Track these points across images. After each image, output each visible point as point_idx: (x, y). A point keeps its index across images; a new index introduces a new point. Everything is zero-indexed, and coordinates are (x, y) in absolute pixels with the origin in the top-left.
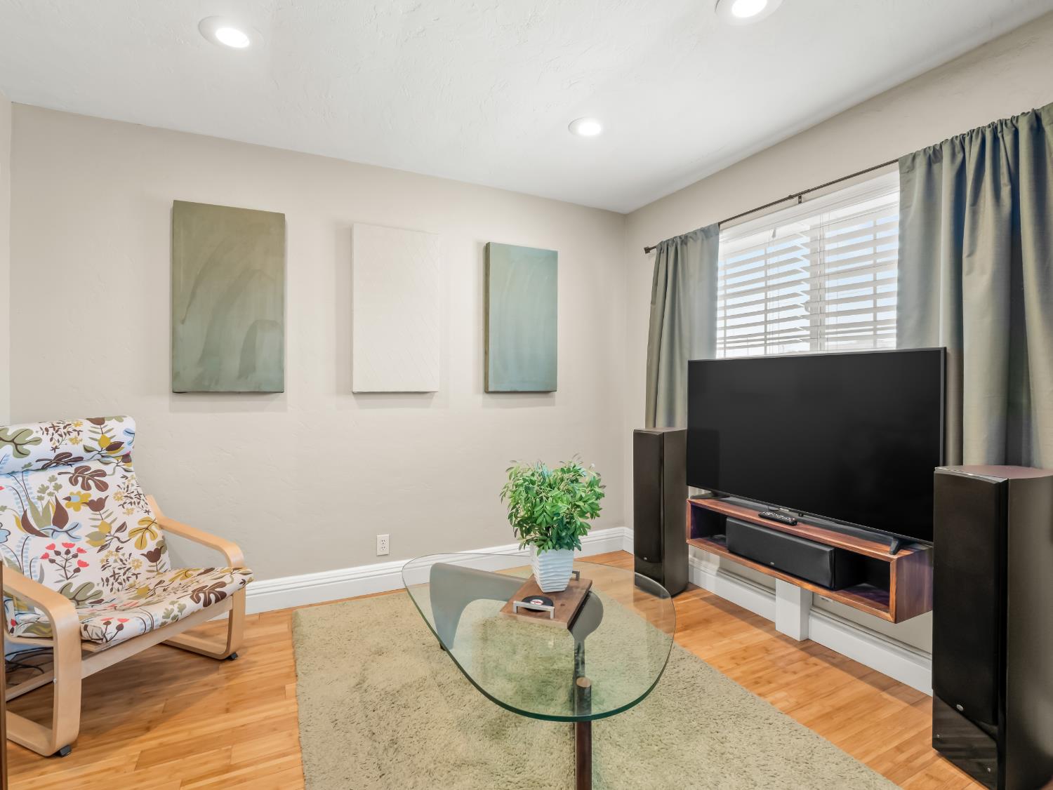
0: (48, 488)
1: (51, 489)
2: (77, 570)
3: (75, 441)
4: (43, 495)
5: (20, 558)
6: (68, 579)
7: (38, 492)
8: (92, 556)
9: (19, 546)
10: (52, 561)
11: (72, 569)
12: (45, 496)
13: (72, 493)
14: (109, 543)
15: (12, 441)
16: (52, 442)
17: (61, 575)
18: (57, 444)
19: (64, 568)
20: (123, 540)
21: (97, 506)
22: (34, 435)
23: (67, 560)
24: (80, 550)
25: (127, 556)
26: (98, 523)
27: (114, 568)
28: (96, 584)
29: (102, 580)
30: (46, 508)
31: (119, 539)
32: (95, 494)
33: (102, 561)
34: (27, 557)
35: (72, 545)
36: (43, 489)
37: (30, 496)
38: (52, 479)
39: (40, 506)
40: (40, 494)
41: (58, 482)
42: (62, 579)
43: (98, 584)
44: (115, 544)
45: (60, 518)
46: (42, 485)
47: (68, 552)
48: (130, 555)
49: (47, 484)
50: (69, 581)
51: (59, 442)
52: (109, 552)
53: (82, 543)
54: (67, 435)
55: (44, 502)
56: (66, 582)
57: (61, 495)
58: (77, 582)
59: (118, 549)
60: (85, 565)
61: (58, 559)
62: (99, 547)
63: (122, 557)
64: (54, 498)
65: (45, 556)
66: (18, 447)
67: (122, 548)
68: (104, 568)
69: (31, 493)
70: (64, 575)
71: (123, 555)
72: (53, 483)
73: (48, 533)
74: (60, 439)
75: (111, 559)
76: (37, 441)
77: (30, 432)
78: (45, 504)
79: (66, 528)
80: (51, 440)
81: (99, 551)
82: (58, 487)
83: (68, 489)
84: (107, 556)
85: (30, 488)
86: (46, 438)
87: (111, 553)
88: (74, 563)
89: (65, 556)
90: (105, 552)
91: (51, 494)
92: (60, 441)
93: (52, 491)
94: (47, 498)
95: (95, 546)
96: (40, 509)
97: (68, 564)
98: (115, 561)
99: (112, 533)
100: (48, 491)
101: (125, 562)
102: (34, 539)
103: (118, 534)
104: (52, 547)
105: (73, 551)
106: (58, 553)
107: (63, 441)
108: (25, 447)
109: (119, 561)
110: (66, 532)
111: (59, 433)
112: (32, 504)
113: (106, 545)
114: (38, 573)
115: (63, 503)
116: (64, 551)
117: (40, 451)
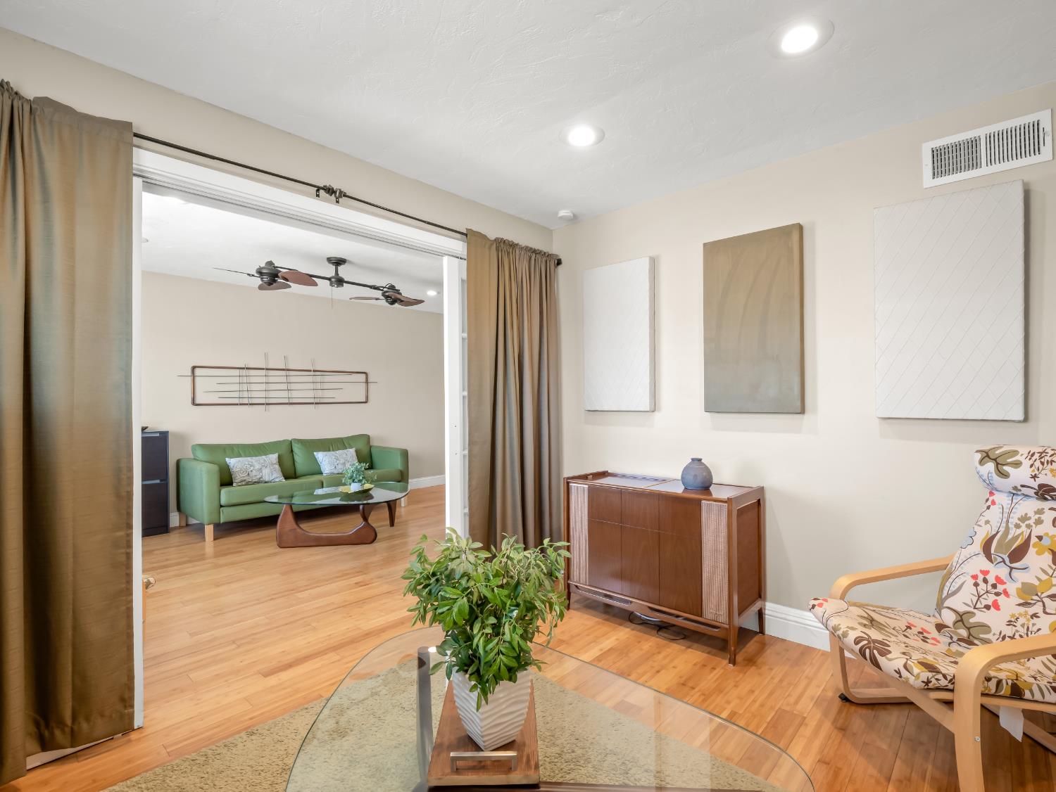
0: (1030, 518)
1: (1031, 522)
2: (988, 607)
3: (1054, 473)
4: (1021, 524)
5: (958, 565)
6: (975, 608)
7: (1019, 519)
8: (1010, 605)
9: (965, 557)
10: (976, 585)
11: (984, 602)
12: (1023, 525)
13: (1047, 534)
14: (1035, 604)
15: (995, 460)
16: (1032, 469)
17: (972, 602)
18: (1037, 472)
19: (979, 597)
20: (1047, 610)
22: (1017, 458)
23: (987, 592)
24: (1006, 593)
25: (1035, 629)
26: (1044, 577)
27: (1017, 631)
28: (992, 633)
29: (1000, 633)
30: (1015, 538)
31: (1044, 606)
33: (1013, 616)
34: (962, 568)
35: (1002, 583)
36: (1024, 518)
37: (1010, 520)
38: (1040, 512)
39: (1013, 532)
40: (1019, 522)
41: (1043, 517)
42: (971, 604)
43: (994, 634)
44: (1038, 608)
45: (1018, 554)
46: (1026, 514)
47: (994, 586)
48: (1039, 630)
49: (1031, 514)
50: (975, 611)
51: (1038, 470)
52: (1026, 612)
53: (1012, 588)
54: (1050, 464)
55: (1019, 531)
56: (971, 609)
57: (1037, 531)
58: (980, 617)
59: (1035, 616)
60: (997, 607)
61: (982, 586)
62: (1022, 601)
63: (1030, 626)
64: (1029, 531)
65: (975, 577)
66: (999, 466)
67: (1039, 617)
68: (1010, 623)
69: (1013, 518)
70: (974, 603)
71: (1034, 625)
72: (1037, 516)
73: (996, 559)
74: (1041, 467)
75: (1022, 620)
76: (1017, 464)
77: (1015, 453)
78: (1017, 534)
79: (1014, 565)
80: (1031, 466)
81: (1019, 605)
82: (1039, 522)
84: (1020, 615)
85: (1015, 513)
86: (1026, 463)
87: (1026, 613)
88: (990, 599)
89: (990, 588)
90: (1022, 609)
91: (1029, 526)
92: (1040, 469)
93: (1032, 524)
94: (1023, 528)
95: (1020, 597)
96: (1010, 537)
97: (985, 596)
98: (1023, 626)
99: (1043, 595)
100: (1027, 522)
101: (1029, 633)
102: (982, 558)
103: (1047, 601)
104: (985, 573)
105: (1000, 588)
106: (985, 581)
107: (1043, 469)
108: (1005, 468)
109: (1026, 627)
110: (1012, 568)
111: (1042, 460)
112: (1007, 528)
113: (1029, 604)
114: (957, 586)
115: (1034, 540)
116: (991, 580)
117: (1020, 475)
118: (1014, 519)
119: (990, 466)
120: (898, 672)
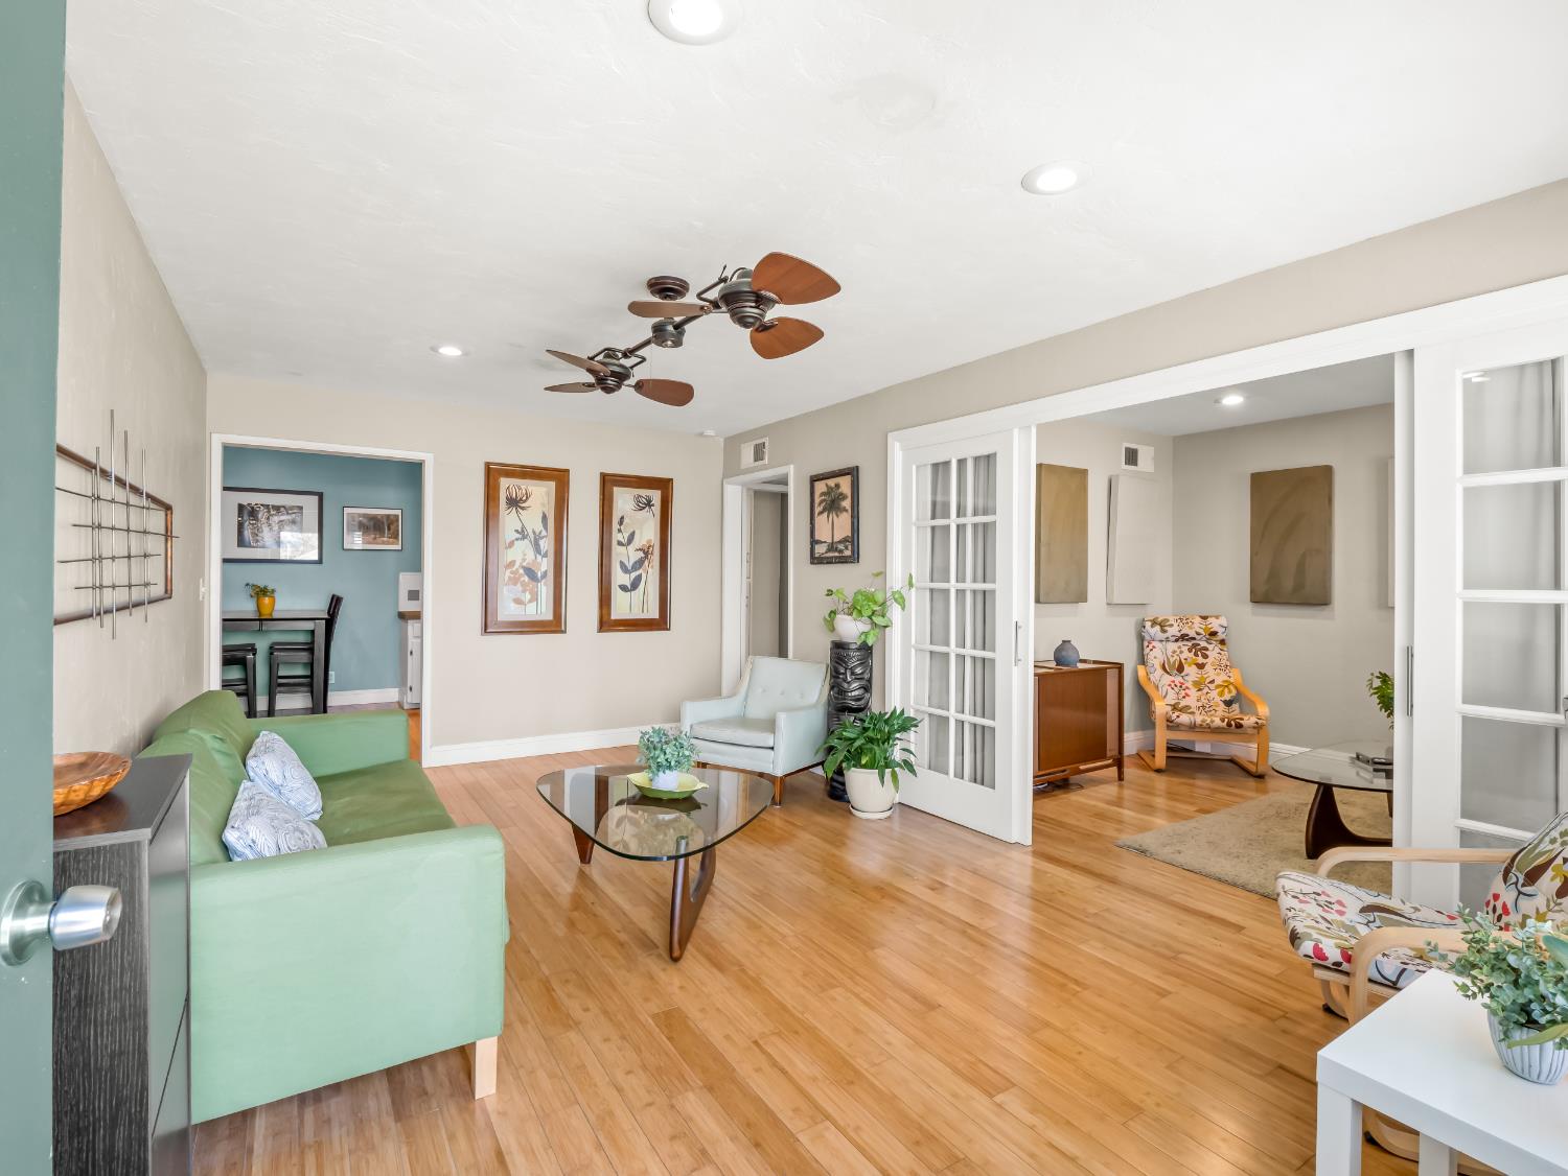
0: (1176, 651)
2: (1184, 697)
3: (1190, 628)
4: (1174, 655)
5: (1158, 684)
8: (1193, 692)
13: (1188, 657)
14: (1204, 689)
15: (1160, 625)
16: (1180, 627)
19: (1178, 694)
20: (1212, 689)
21: (1201, 666)
22: (1171, 623)
23: (1180, 691)
24: (1187, 688)
26: (1200, 676)
27: (1204, 703)
28: (1193, 707)
30: (1175, 662)
31: (1209, 688)
32: (1200, 660)
34: (1161, 683)
35: (1184, 684)
36: (1174, 652)
38: (1179, 647)
39: (1172, 660)
40: (1172, 654)
41: (1182, 649)
44: (1206, 690)
45: (1180, 669)
46: (1174, 650)
47: (1181, 687)
48: (1214, 698)
49: (1176, 649)
51: (1183, 627)
53: (1189, 685)
54: (1187, 624)
55: (1174, 659)
57: (1183, 657)
58: (1183, 703)
61: (1176, 689)
62: (1198, 689)
63: (1208, 698)
64: (1179, 657)
65: (1170, 685)
66: (1163, 628)
68: (1198, 700)
71: (1210, 697)
72: (1179, 650)
73: (1173, 674)
76: (1172, 625)
77: (1168, 621)
79: (1182, 674)
82: (1181, 652)
83: (1186, 654)
84: (1201, 695)
85: (1168, 650)
86: (1176, 625)
87: (1203, 694)
88: (1183, 693)
89: (1179, 688)
93: (1179, 654)
94: (1176, 657)
95: (1195, 687)
96: (1172, 662)
97: (1180, 693)
99: (1206, 683)
100: (1176, 653)
101: (1210, 701)
102: (1166, 676)
103: (1209, 685)
104: (1173, 682)
105: (1184, 687)
106: (1176, 686)
107: (1185, 627)
108: (1166, 628)
109: (1207, 700)
110: (1182, 676)
111: (1184, 623)
112: (1168, 658)
113: (1202, 689)
114: (1165, 692)
115: (1183, 661)
116: (1179, 685)
117: (1173, 631)
118: (1169, 654)
119: (1158, 628)
120: (1257, 723)
